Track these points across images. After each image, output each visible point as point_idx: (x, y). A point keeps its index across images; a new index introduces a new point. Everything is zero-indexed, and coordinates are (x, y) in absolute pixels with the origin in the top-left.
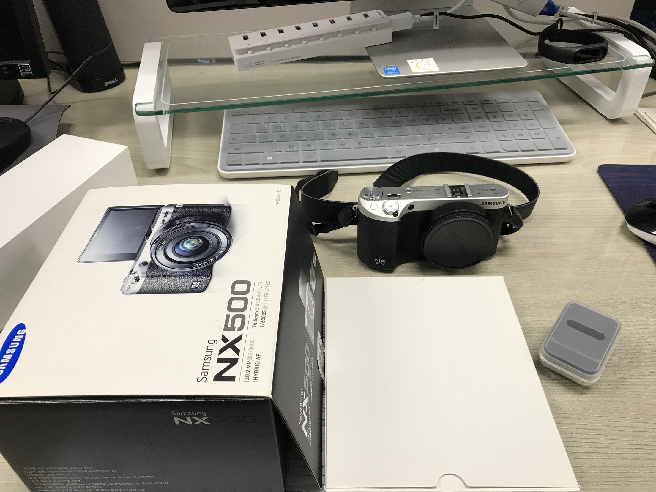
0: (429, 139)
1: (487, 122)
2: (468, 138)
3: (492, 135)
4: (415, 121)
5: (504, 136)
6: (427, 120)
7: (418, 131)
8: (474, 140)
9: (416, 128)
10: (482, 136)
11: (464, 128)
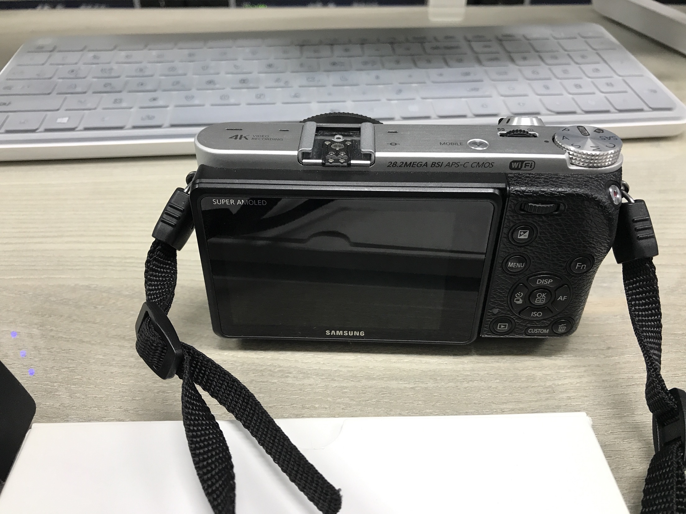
0: (400, 91)
1: (511, 66)
2: (476, 89)
3: (522, 87)
4: (374, 63)
5: (547, 88)
6: (398, 62)
7: (377, 77)
8: (487, 93)
9: (374, 73)
10: (503, 88)
11: (467, 74)
